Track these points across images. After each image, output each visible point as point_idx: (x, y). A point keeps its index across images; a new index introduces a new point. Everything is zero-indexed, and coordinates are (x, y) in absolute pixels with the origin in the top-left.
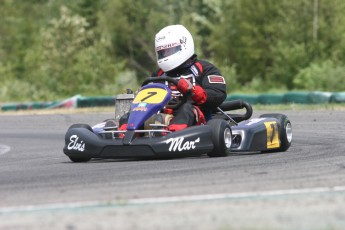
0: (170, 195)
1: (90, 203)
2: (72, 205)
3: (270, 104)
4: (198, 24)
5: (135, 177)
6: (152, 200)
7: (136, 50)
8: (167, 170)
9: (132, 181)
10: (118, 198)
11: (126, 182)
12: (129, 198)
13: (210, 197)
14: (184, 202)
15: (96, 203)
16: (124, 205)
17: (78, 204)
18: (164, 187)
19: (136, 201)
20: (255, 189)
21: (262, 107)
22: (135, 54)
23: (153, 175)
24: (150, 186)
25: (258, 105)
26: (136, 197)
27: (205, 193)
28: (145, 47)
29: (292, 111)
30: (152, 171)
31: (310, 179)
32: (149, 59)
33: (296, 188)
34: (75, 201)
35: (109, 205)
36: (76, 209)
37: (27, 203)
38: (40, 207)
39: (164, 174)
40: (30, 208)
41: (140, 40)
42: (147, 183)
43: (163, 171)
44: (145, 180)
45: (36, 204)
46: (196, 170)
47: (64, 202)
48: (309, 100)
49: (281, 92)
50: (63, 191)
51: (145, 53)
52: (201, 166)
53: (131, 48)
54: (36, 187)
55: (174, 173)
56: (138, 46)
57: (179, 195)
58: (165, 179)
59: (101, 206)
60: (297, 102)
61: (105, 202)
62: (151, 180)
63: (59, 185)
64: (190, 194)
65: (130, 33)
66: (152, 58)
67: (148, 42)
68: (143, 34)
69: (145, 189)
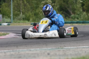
0: (74, 46)
1: (54, 48)
6: (69, 47)
9: (64, 43)
10: (61, 47)
11: (63, 43)
12: (63, 47)
14: (78, 48)
15: (55, 48)
16: (62, 48)
17: (51, 48)
19: (65, 48)
27: (83, 46)
34: (50, 47)
35: (58, 48)
36: (50, 50)
37: (37, 48)
38: (41, 49)
39: (73, 41)
40: (38, 49)
41: (66, 7)
42: (68, 43)
44: (68, 42)
45: (40, 48)
47: (47, 48)
51: (68, 10)
53: (64, 9)
55: (75, 41)
56: (66, 8)
57: (76, 46)
59: (56, 49)
61: (57, 48)
64: (79, 46)
65: (64, 5)
66: (70, 11)
67: (68, 7)
68: (67, 5)
69: (68, 44)
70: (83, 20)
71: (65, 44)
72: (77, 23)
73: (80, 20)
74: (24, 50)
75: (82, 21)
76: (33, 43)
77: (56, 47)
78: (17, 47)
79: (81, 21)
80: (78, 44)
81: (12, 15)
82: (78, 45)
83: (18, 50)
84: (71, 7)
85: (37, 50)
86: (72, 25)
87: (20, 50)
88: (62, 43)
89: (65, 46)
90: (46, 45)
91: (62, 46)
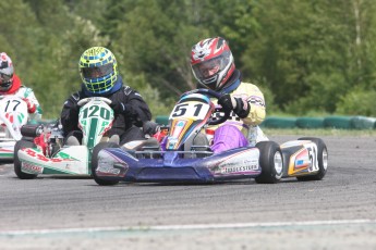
0: (196, 223)
3: (308, 128)
6: (177, 227)
7: (165, 66)
9: (156, 207)
10: (140, 224)
12: (151, 224)
16: (147, 231)
17: (97, 229)
20: (289, 218)
21: (300, 131)
23: (179, 200)
24: (175, 212)
25: (296, 129)
26: (160, 224)
27: (235, 220)
28: (174, 65)
29: (333, 136)
31: (350, 209)
32: (179, 75)
33: (334, 219)
34: (94, 226)
35: (130, 230)
37: (42, 226)
41: (168, 56)
42: (173, 209)
45: (51, 228)
47: (82, 226)
48: (352, 126)
49: (321, 116)
51: (175, 70)
53: (159, 64)
56: (167, 63)
57: (206, 223)
58: (192, 205)
59: (122, 231)
60: (338, 127)
61: (126, 228)
62: (178, 206)
64: (219, 221)
65: (157, 49)
67: (177, 58)
69: (170, 214)
71: (161, 212)
76: (24, 208)
77: (122, 225)
80: (212, 213)
82: (215, 217)
88: (146, 208)
89: (161, 220)
90: (80, 215)
91: (146, 220)
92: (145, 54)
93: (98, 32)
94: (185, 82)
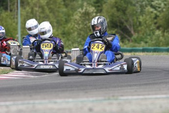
0: (139, 95)
1: (100, 98)
2: (91, 99)
4: (152, 12)
5: (122, 86)
6: (130, 97)
7: (121, 25)
8: (137, 83)
9: (120, 88)
10: (113, 96)
11: (117, 89)
13: (158, 96)
14: (146, 99)
16: (117, 99)
17: (94, 99)
18: (136, 91)
19: (122, 98)
22: (120, 26)
23: (130, 86)
26: (122, 96)
27: (156, 94)
28: (125, 24)
30: (129, 84)
32: (128, 29)
35: (109, 99)
36: (93, 101)
37: (69, 97)
39: (135, 85)
40: (70, 100)
41: (123, 20)
43: (135, 84)
44: (126, 88)
46: (151, 84)
47: (87, 97)
50: (86, 92)
51: (126, 26)
52: (153, 82)
53: (118, 24)
54: (73, 90)
55: (140, 85)
56: (122, 23)
57: (143, 95)
58: (136, 87)
59: (105, 100)
61: (107, 98)
62: (129, 88)
63: (84, 90)
64: (149, 95)
65: (118, 17)
66: (129, 29)
67: (127, 21)
68: (124, 17)
70: (154, 46)
72: (143, 50)
73: (149, 46)
74: (43, 101)
75: (153, 48)
78: (31, 96)
79: (150, 48)
81: (19, 35)
83: (32, 102)
84: (132, 22)
85: (68, 102)
86: (134, 55)
87: (37, 102)
92: (113, 19)
93: (95, 11)
94: (130, 32)
